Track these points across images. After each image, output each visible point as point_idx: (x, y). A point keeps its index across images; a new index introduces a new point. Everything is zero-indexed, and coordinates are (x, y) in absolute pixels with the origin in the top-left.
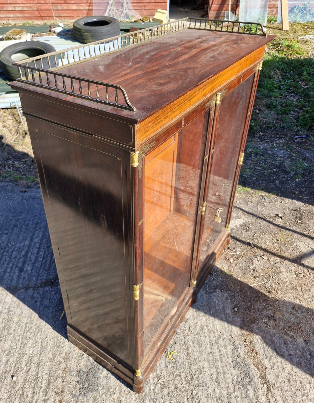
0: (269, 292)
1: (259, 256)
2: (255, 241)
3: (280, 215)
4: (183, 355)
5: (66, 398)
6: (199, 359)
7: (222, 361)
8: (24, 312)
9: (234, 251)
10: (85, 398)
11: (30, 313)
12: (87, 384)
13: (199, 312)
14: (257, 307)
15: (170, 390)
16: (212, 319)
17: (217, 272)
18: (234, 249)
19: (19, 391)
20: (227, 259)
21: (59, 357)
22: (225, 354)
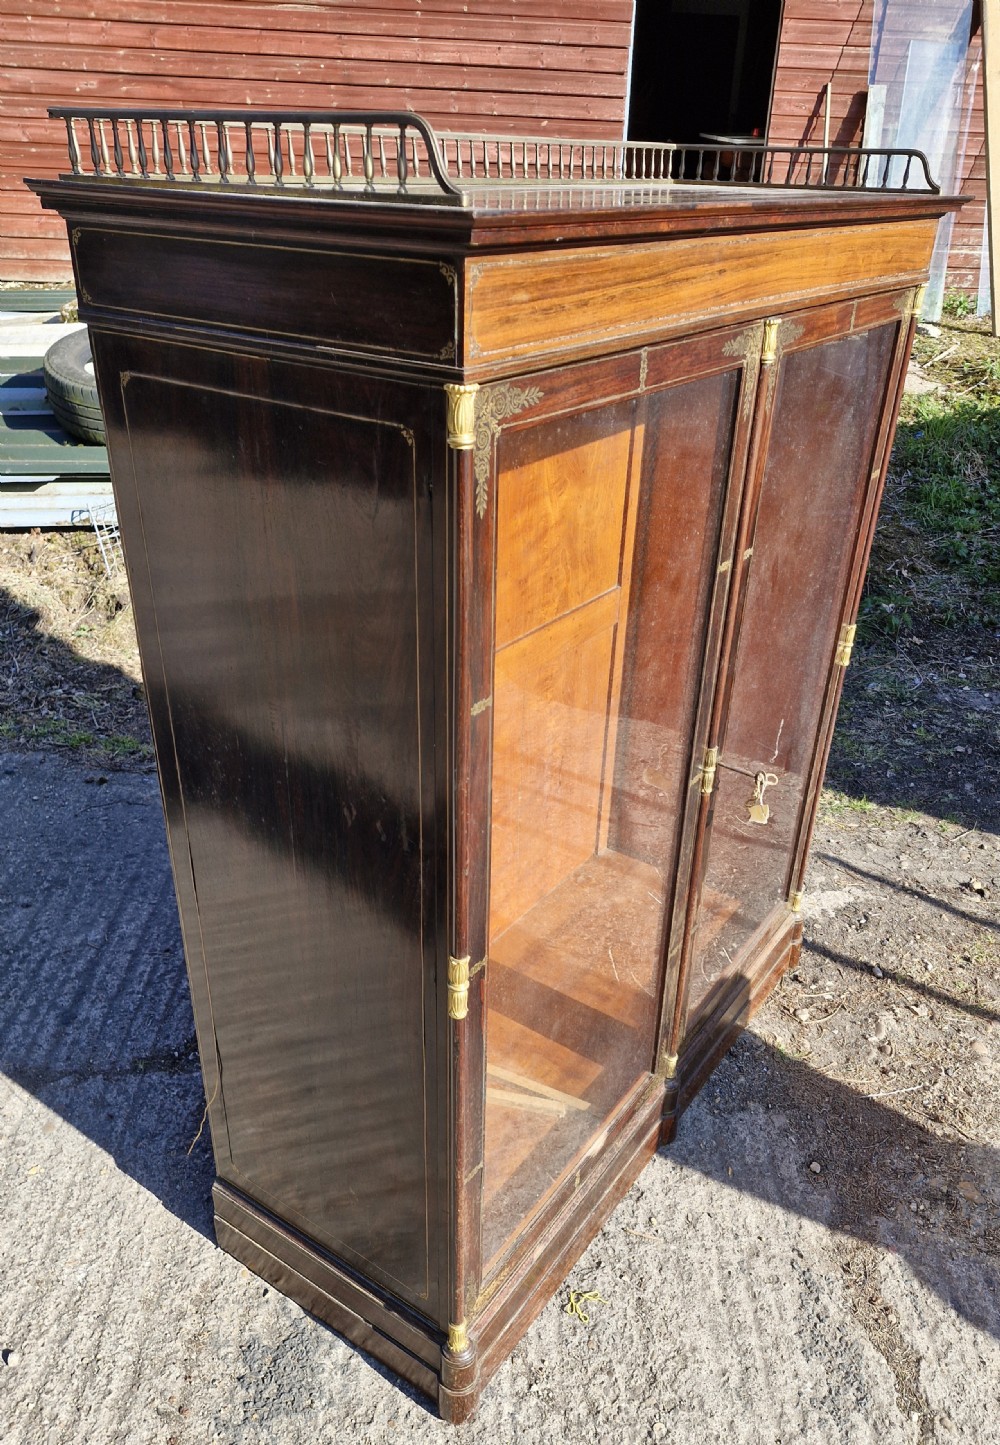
0: (936, 1119)
1: (902, 1005)
2: (887, 960)
3: (977, 886)
4: (625, 1304)
5: (193, 1432)
6: (681, 1320)
7: (761, 1331)
8: (68, 1148)
9: (813, 987)
10: (264, 1434)
11: (88, 1152)
12: (273, 1387)
13: (686, 1171)
14: (892, 1163)
15: (571, 1417)
16: (729, 1194)
17: (752, 1048)
18: (815, 981)
19: (27, 1401)
20: (788, 1013)
21: (178, 1297)
22: (774, 1308)
